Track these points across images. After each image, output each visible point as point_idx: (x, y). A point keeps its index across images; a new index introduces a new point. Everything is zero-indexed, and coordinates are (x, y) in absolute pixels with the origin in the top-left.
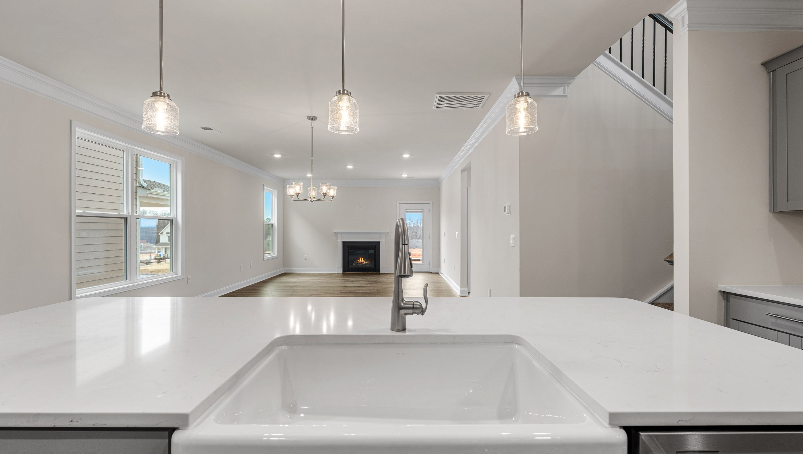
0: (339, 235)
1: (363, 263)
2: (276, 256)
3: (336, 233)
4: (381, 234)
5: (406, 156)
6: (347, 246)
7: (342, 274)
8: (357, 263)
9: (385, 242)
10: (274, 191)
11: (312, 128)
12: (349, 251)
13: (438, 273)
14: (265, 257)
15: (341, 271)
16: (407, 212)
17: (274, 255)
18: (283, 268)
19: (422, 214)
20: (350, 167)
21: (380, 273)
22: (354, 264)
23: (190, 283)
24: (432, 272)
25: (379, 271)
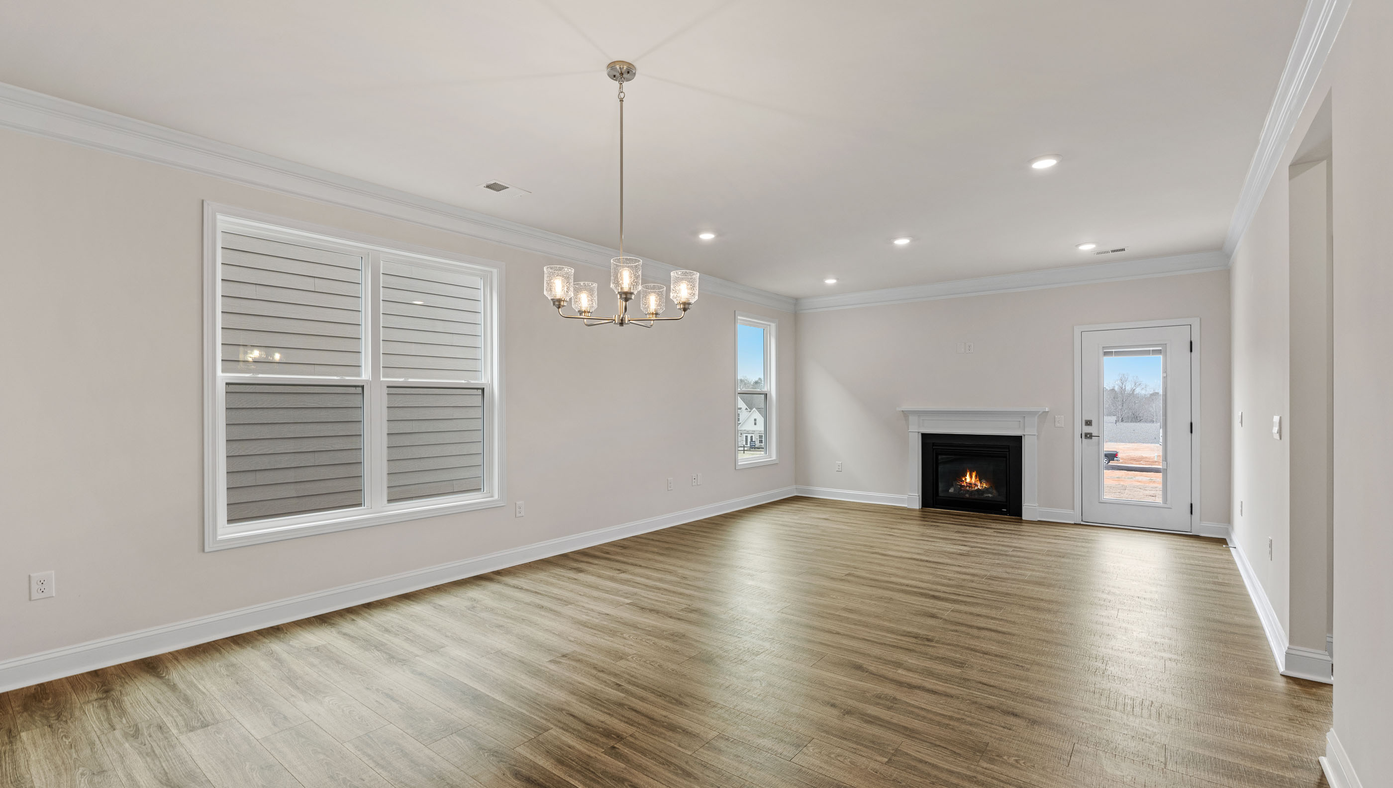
0: (913, 419)
1: (976, 485)
2: (775, 460)
3: (906, 414)
4: (1023, 415)
5: (1044, 164)
6: (934, 444)
7: (917, 514)
8: (962, 486)
9: (1036, 437)
10: (770, 325)
11: (621, 101)
12: (940, 457)
13: (1222, 541)
14: (739, 464)
15: (916, 504)
16: (1106, 354)
17: (770, 458)
18: (794, 487)
19: (1161, 357)
20: (902, 242)
21: (1021, 519)
22: (951, 490)
23: (520, 515)
24: (1202, 535)
25: (1020, 515)
